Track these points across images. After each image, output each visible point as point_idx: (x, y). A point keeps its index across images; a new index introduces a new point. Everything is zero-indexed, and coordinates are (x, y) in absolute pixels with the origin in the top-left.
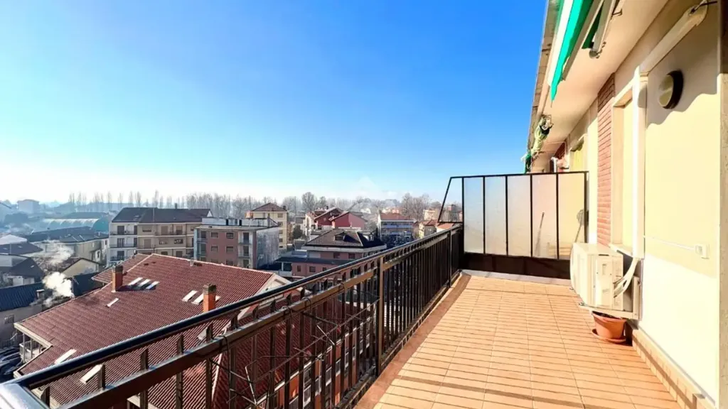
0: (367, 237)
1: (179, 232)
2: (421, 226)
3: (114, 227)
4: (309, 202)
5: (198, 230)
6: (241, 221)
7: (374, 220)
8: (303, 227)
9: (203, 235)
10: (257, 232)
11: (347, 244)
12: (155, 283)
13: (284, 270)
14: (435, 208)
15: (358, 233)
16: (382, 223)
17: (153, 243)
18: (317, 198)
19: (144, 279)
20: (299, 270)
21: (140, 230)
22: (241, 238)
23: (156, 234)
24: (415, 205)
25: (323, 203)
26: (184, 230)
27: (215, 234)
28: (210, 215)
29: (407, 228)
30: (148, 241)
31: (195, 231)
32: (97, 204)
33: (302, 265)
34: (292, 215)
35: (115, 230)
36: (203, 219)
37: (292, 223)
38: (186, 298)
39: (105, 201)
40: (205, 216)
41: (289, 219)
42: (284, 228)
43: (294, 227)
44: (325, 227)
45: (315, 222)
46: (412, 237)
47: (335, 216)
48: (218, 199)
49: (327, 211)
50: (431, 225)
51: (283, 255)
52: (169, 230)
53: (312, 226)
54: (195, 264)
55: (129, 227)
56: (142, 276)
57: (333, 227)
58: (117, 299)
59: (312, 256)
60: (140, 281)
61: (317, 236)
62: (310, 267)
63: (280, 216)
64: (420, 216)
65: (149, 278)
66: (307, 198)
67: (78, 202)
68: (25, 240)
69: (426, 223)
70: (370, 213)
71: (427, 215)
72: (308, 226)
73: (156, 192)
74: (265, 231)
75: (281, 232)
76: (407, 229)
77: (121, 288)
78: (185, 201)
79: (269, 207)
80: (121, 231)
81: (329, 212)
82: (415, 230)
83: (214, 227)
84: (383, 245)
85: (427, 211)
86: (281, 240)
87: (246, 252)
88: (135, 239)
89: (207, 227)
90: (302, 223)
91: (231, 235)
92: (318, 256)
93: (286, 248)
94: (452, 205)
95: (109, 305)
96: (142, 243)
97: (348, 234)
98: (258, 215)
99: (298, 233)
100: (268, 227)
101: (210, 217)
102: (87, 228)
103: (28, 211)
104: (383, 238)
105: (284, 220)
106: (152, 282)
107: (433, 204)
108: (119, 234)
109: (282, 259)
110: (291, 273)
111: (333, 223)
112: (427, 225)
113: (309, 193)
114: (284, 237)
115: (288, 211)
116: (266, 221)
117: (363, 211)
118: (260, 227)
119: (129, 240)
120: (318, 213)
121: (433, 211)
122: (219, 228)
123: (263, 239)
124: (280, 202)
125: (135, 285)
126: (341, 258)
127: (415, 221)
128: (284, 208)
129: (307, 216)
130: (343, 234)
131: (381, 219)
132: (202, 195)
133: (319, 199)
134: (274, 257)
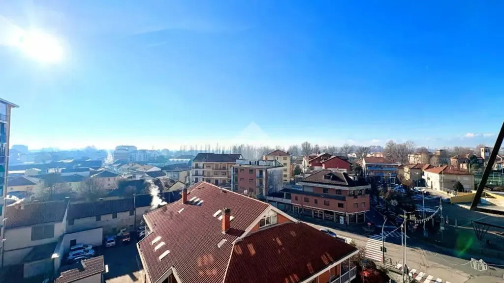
0: (352, 178)
1: (224, 168)
2: (406, 169)
3: (194, 164)
4: (307, 149)
5: (234, 167)
6: (258, 162)
7: (359, 162)
8: (301, 166)
9: (236, 170)
10: (268, 170)
11: (335, 182)
12: (202, 201)
13: (286, 198)
14: (421, 153)
15: (344, 174)
16: (366, 165)
17: (211, 175)
18: (313, 146)
19: (197, 198)
20: (296, 199)
21: (205, 167)
22: (258, 173)
23: (213, 169)
24: (399, 150)
25: (317, 150)
26: (227, 167)
27: (242, 170)
28: (241, 158)
29: (393, 171)
30: (209, 173)
31: (232, 168)
32: (192, 151)
33: (299, 196)
34: (295, 158)
35: (194, 165)
36: (237, 160)
37: (295, 163)
38: (215, 215)
39: (195, 149)
40: (238, 159)
41: (292, 161)
42: (288, 167)
43: (295, 166)
44: (317, 168)
45: (310, 163)
46: (397, 178)
47: (325, 160)
48: (249, 147)
49: (319, 156)
50: (418, 169)
51: (285, 187)
52: (219, 167)
53: (307, 166)
54: (223, 191)
55: (201, 164)
56: (196, 196)
57: (323, 168)
58: (183, 209)
59: (306, 190)
60: (195, 199)
61: (310, 175)
62: (305, 198)
63: (285, 159)
64: (405, 161)
65: (200, 197)
66: (305, 146)
67: (184, 150)
68: (160, 169)
69: (412, 167)
70: (356, 157)
71: (412, 159)
72: (304, 167)
73: (218, 144)
74: (273, 169)
75: (285, 170)
76: (391, 172)
77: (186, 202)
78: (232, 149)
79: (278, 152)
80: (197, 167)
81: (321, 157)
82: (400, 172)
83: (242, 166)
84: (367, 185)
85: (413, 155)
86: (285, 176)
87: (261, 183)
88: (203, 171)
89: (238, 165)
90: (301, 164)
91: (251, 171)
92: (311, 190)
93: (289, 182)
94: (441, 150)
95: (179, 212)
96: (206, 174)
97: (336, 174)
98: (270, 158)
99: (298, 171)
100: (276, 167)
101: (241, 159)
102: (185, 164)
103: (165, 154)
104: (368, 178)
105: (288, 161)
106: (200, 200)
107: (418, 149)
108: (196, 168)
109: (285, 190)
110: (290, 200)
111: (324, 165)
112: (413, 168)
113: (307, 142)
114: (288, 173)
115: (291, 155)
116: (274, 162)
117: (349, 155)
118: (269, 166)
119: (200, 172)
120: (311, 157)
121: (420, 156)
122: (246, 166)
123: (272, 175)
124: (286, 149)
125: (193, 201)
126: (330, 193)
127: (399, 165)
128: (288, 154)
129: (304, 159)
130: (331, 174)
131: (366, 162)
132: (240, 145)
133: (314, 147)
134: (280, 188)
